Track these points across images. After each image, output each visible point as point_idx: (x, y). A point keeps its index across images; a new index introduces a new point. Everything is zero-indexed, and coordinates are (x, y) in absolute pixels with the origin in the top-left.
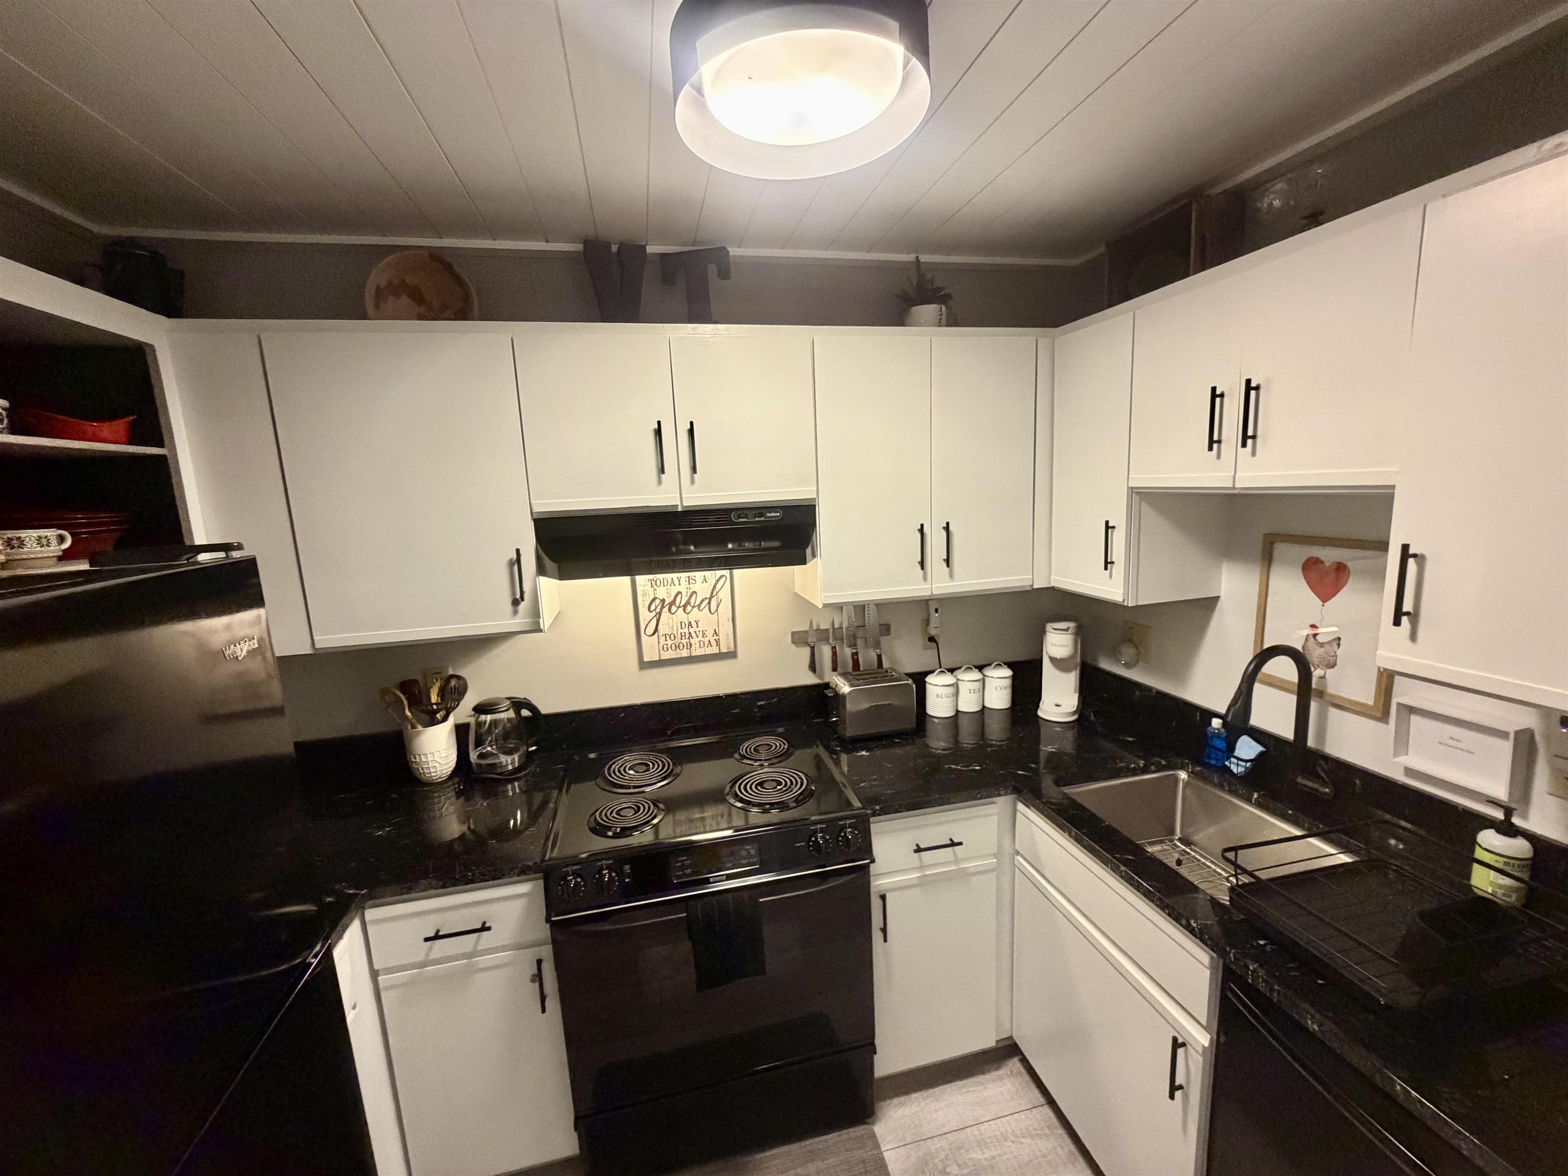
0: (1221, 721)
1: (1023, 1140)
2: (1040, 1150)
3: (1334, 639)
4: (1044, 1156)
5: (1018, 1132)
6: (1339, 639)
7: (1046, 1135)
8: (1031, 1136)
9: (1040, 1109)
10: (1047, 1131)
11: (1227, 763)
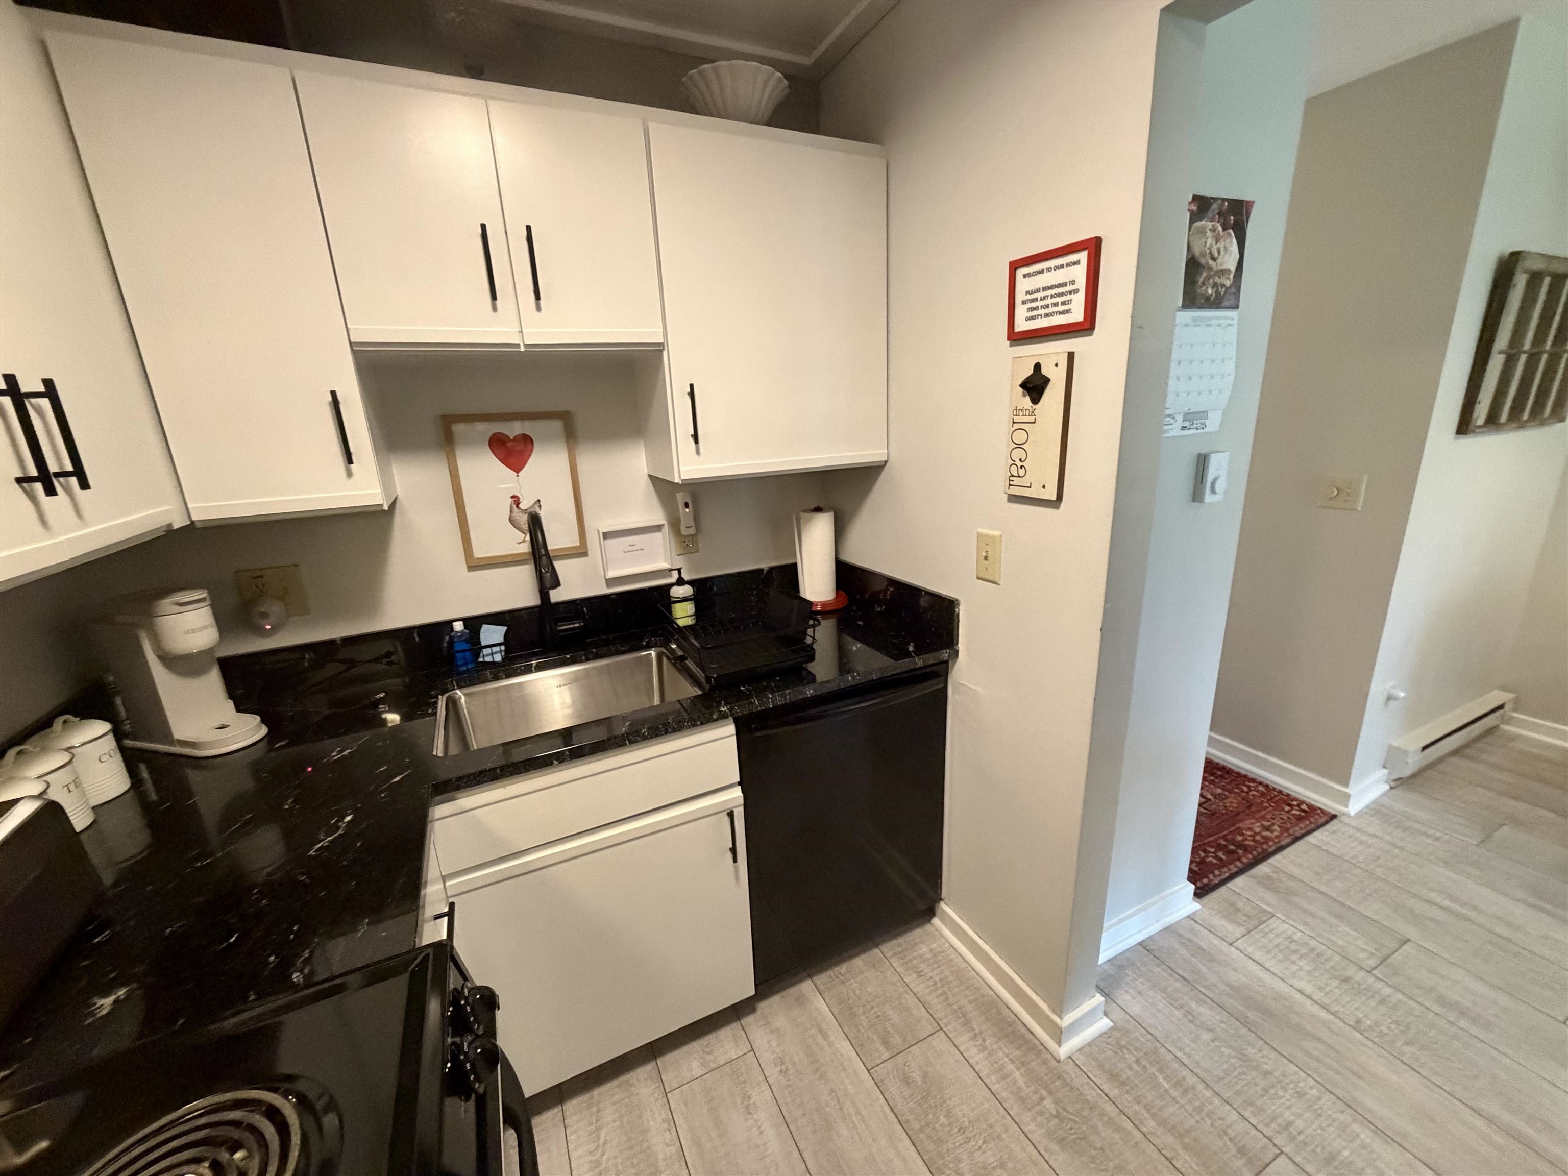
0: (461, 623)
1: (602, 1141)
2: (614, 1121)
3: (535, 503)
4: (621, 1117)
5: (592, 1147)
6: (539, 501)
7: (598, 1111)
8: (599, 1129)
9: (567, 1114)
10: (594, 1109)
11: (481, 660)
